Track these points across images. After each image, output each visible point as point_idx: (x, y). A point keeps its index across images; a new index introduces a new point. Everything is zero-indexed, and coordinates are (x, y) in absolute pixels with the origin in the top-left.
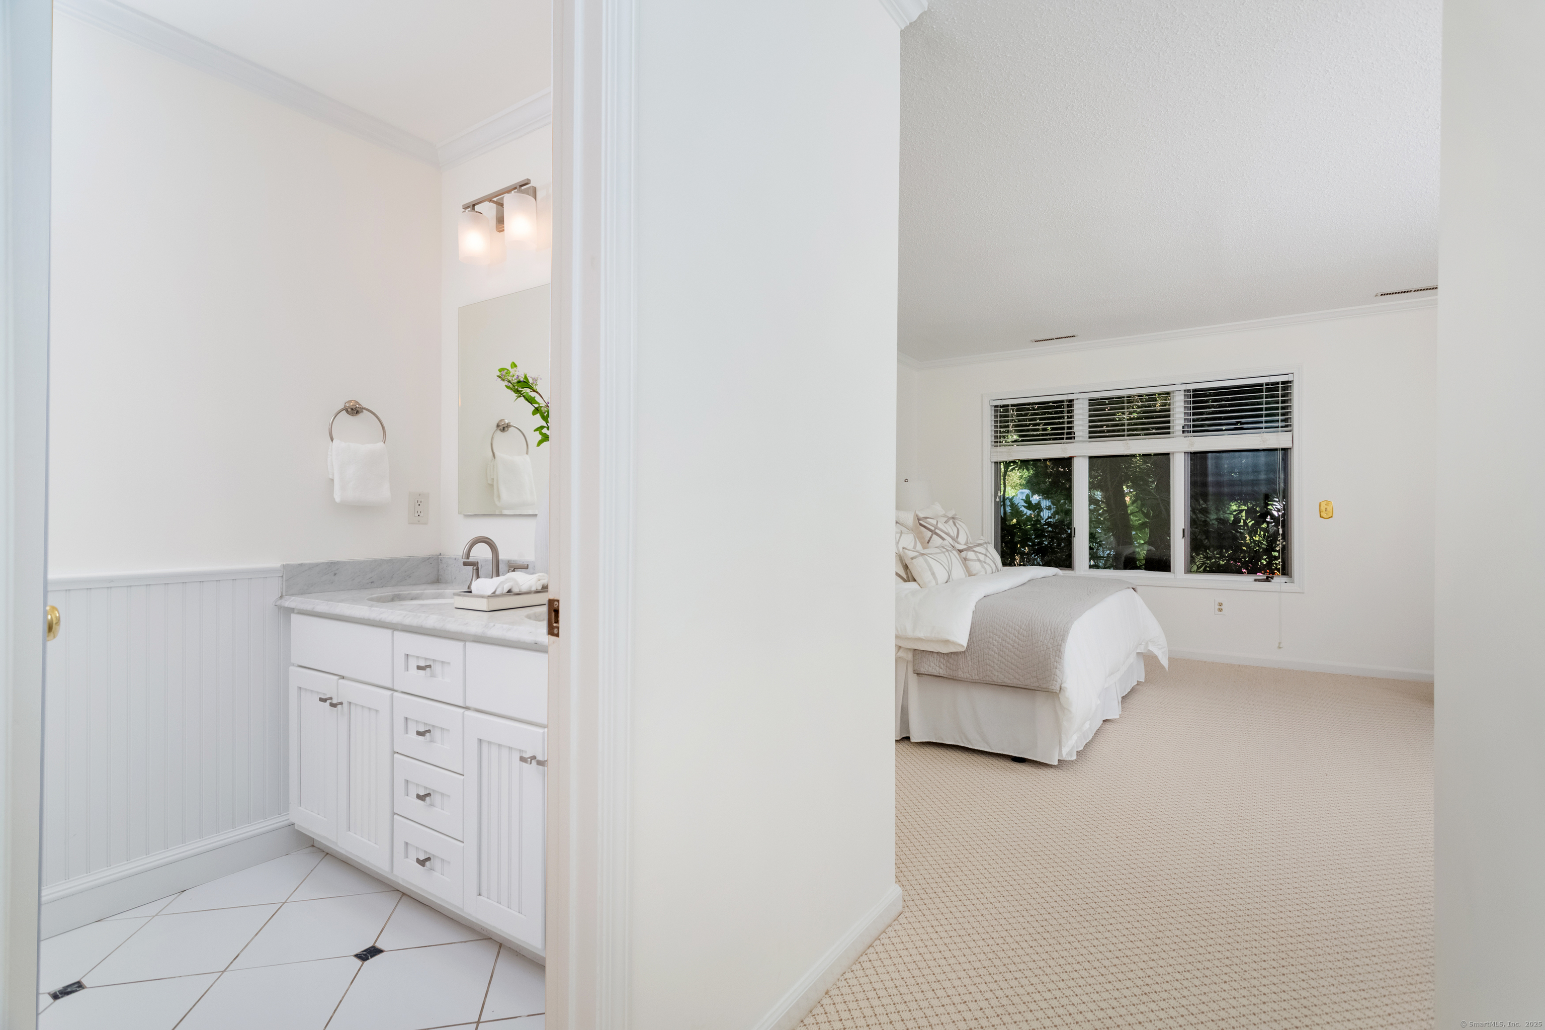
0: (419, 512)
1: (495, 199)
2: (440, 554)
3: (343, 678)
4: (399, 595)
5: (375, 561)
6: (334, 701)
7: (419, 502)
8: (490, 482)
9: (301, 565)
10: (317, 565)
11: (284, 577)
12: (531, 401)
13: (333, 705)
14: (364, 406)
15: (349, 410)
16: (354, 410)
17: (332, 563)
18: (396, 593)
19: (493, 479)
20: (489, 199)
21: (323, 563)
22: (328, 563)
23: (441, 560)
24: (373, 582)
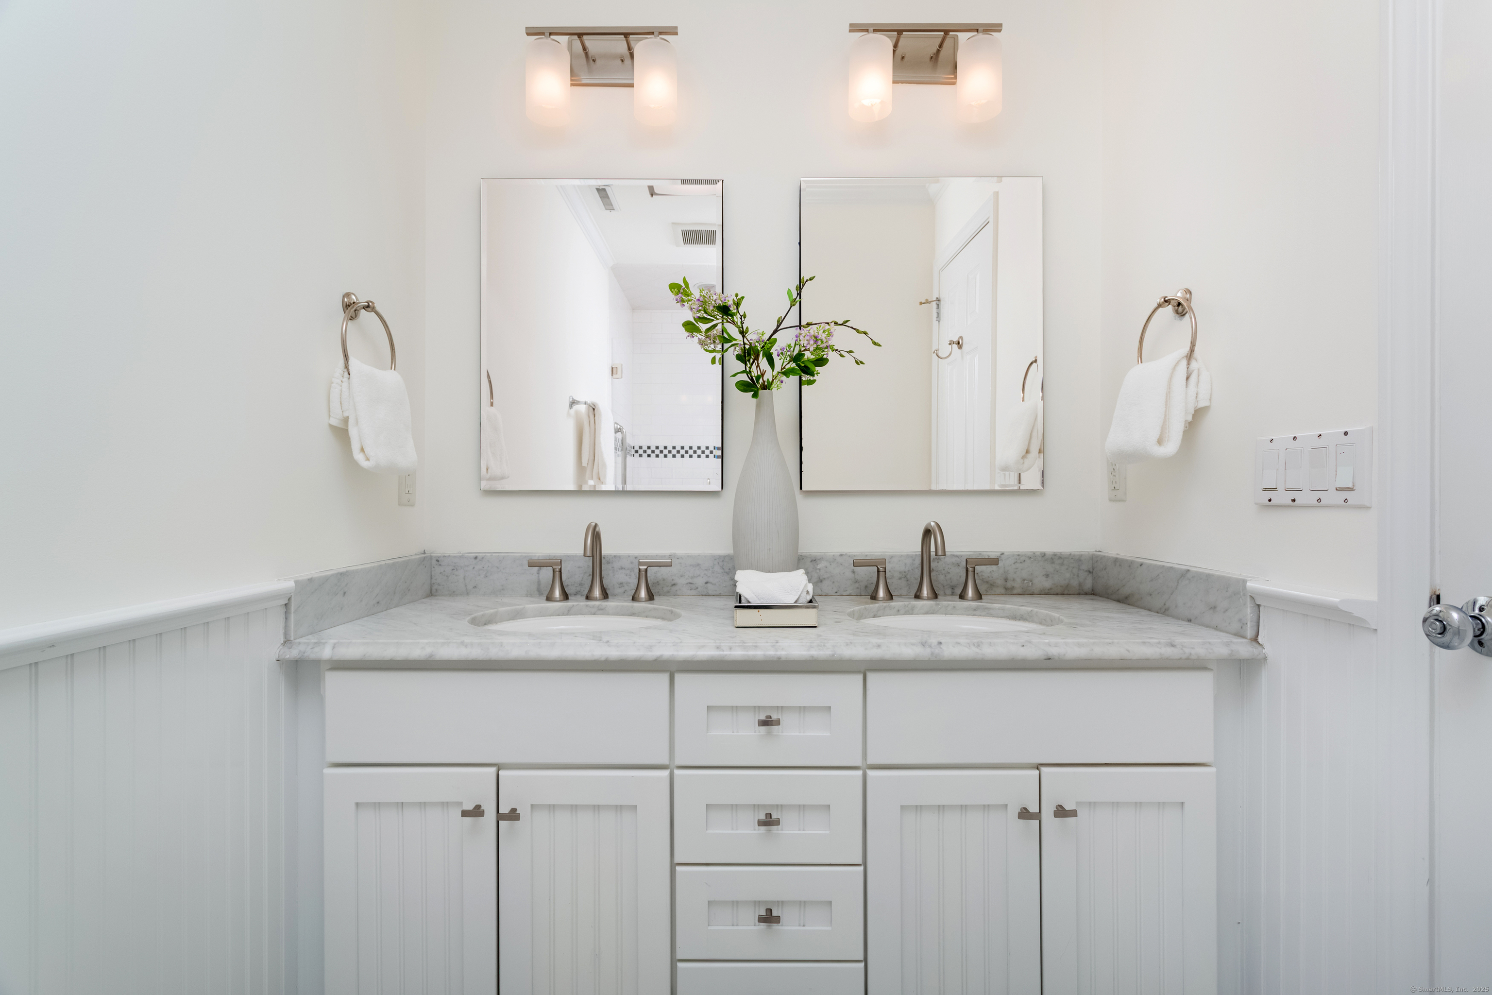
0: (409, 487)
3: (508, 766)
10: (327, 579)
22: (337, 573)
23: (438, 561)
24: (378, 603)
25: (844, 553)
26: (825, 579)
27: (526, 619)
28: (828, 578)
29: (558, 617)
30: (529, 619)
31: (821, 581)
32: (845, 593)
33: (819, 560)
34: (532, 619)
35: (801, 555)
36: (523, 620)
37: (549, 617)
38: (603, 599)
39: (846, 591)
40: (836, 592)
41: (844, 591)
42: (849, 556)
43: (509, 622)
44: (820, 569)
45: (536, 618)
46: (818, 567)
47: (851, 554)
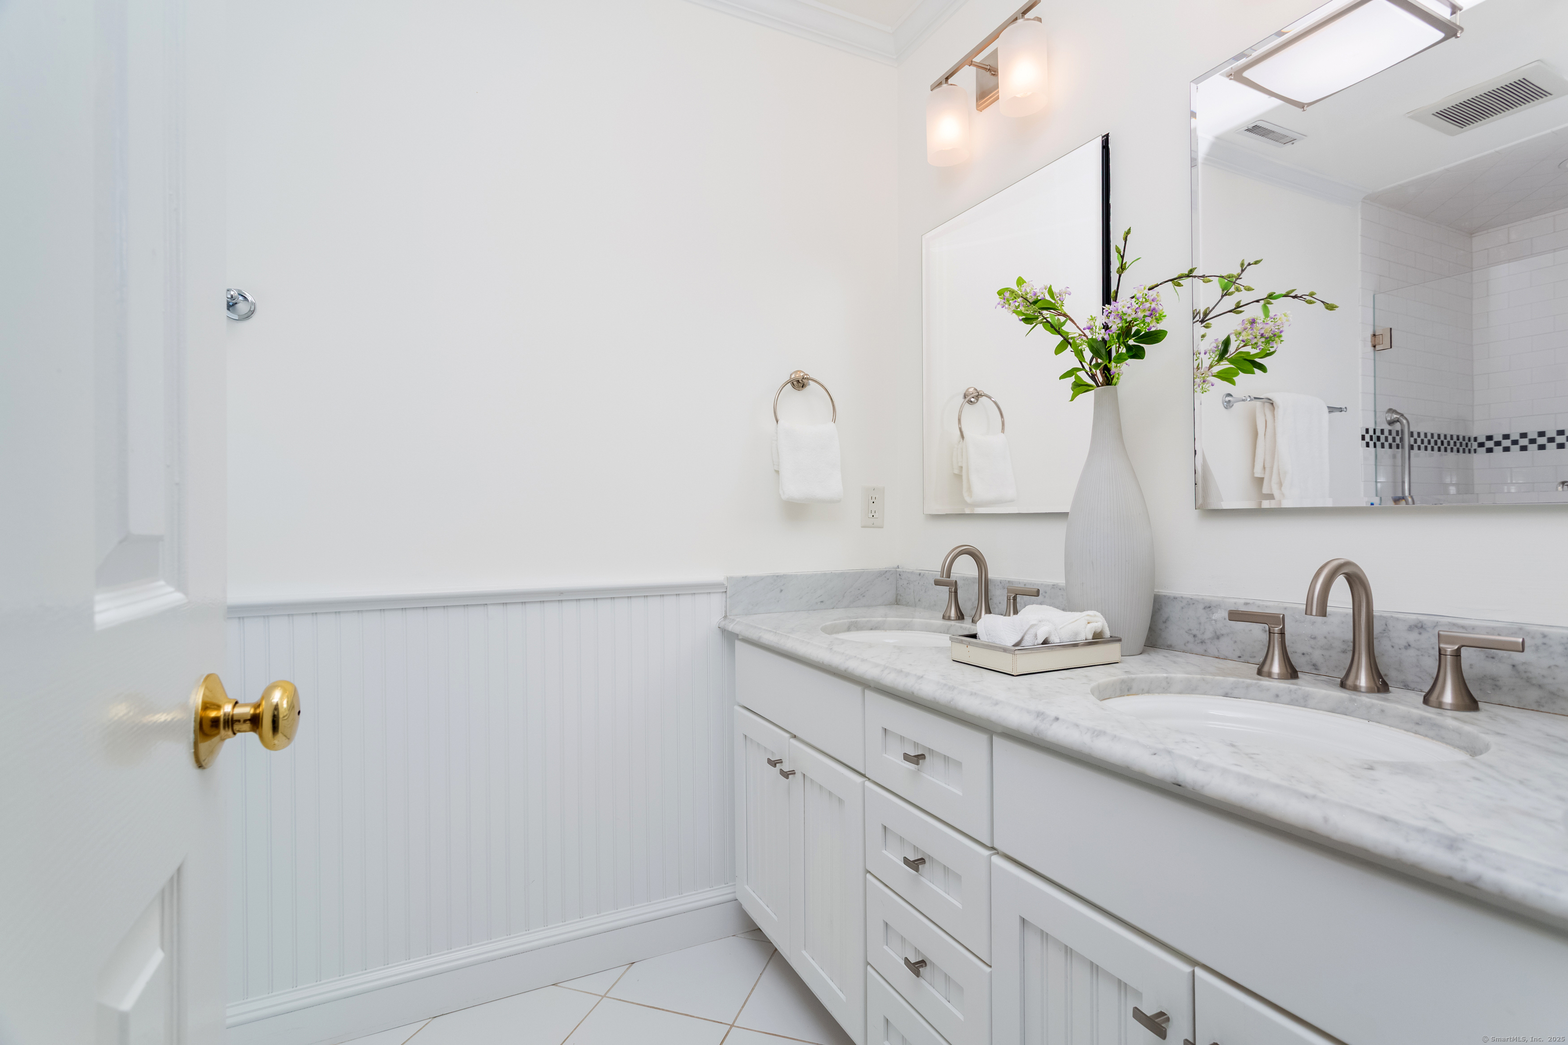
0: (873, 512)
1: (978, 59)
2: (898, 567)
3: (795, 737)
4: (856, 622)
5: (825, 574)
6: (786, 769)
7: (873, 498)
8: (956, 472)
9: (745, 578)
10: (762, 579)
11: (728, 592)
12: (1056, 329)
13: (786, 775)
14: (811, 376)
15: (795, 383)
16: (800, 383)
17: (777, 576)
18: (853, 620)
19: (961, 467)
20: (968, 61)
21: (768, 576)
22: (773, 576)
23: (900, 575)
24: (822, 602)
25: (1251, 602)
26: (1223, 635)
27: (914, 632)
28: (1228, 635)
29: (940, 634)
30: (917, 632)
31: (1218, 638)
32: (1252, 660)
33: (1215, 607)
34: (919, 632)
35: (1191, 599)
36: (912, 631)
37: (933, 633)
38: (956, 620)
39: (1255, 657)
40: (1240, 657)
41: (1251, 657)
42: (1259, 607)
43: (898, 631)
44: (1216, 621)
45: (923, 632)
46: (1213, 618)
47: (1261, 603)
